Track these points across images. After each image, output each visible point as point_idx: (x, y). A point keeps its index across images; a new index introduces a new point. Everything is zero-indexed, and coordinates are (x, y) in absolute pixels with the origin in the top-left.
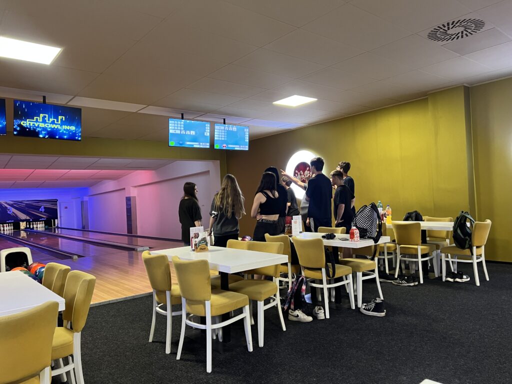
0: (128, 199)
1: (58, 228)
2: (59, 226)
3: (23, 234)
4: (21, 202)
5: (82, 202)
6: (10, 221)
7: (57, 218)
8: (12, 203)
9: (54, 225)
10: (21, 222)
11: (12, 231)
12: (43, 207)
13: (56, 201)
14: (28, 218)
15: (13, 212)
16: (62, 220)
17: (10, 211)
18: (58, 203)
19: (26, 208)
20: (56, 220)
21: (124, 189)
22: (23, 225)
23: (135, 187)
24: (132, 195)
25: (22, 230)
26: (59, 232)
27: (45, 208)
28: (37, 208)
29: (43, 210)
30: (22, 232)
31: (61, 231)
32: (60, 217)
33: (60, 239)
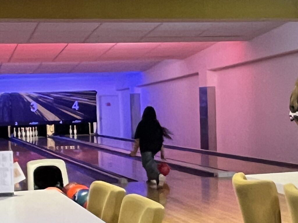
0: (203, 92)
1: (97, 135)
2: (99, 133)
3: (51, 143)
4: (48, 95)
5: (132, 96)
6: (34, 123)
7: (96, 121)
8: (36, 95)
9: (92, 131)
10: (48, 125)
11: (37, 137)
12: (76, 103)
13: (94, 93)
14: (57, 119)
15: (38, 110)
16: (103, 124)
17: (34, 109)
18: (97, 96)
19: (55, 104)
20: (95, 124)
21: (197, 74)
22: (50, 130)
23: (215, 70)
24: (209, 85)
25: (50, 137)
26: (99, 143)
27: (79, 104)
28: (69, 104)
29: (77, 108)
30: (49, 140)
31: (102, 141)
32: (101, 119)
33: (100, 153)
